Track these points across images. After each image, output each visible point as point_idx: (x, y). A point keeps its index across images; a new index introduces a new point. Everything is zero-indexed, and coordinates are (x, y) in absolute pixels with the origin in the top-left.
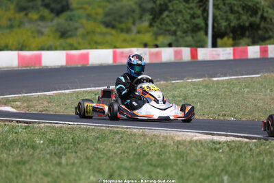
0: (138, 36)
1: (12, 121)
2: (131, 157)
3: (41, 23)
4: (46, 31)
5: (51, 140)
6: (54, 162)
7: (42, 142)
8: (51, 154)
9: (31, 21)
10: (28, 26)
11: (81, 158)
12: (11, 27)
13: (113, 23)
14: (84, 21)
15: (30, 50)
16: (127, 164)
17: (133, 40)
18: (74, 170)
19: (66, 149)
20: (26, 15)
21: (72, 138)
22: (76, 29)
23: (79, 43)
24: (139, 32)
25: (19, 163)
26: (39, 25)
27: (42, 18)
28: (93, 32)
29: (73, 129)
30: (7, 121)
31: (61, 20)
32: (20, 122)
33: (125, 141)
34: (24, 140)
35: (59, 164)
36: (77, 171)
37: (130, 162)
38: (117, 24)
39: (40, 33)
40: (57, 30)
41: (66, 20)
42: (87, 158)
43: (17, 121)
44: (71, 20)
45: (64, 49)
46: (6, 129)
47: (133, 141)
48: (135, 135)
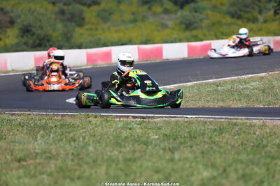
0: (265, 25)
1: (128, 116)
2: (249, 149)
3: (165, 16)
4: (170, 23)
5: (166, 135)
6: (167, 157)
7: (157, 137)
8: (164, 150)
9: (155, 14)
10: (151, 19)
11: (195, 152)
12: (134, 21)
13: (239, 13)
14: (210, 13)
15: (154, 43)
16: (243, 157)
17: (260, 30)
18: (187, 165)
19: (181, 143)
20: (150, 8)
21: (189, 132)
22: (201, 20)
23: (205, 35)
24: (265, 21)
25: (130, 160)
26: (163, 19)
27: (166, 11)
28: (219, 23)
29: (190, 123)
30: (123, 116)
31: (186, 13)
32: (136, 117)
33: (244, 132)
34: (138, 136)
35: (172, 160)
36: (190, 167)
37: (248, 155)
38: (242, 14)
39: (164, 26)
40: (181, 23)
41: (190, 12)
42: (203, 153)
43: (133, 117)
44: (196, 11)
45: (188, 41)
46: (120, 125)
47: (252, 132)
48: (255, 126)
